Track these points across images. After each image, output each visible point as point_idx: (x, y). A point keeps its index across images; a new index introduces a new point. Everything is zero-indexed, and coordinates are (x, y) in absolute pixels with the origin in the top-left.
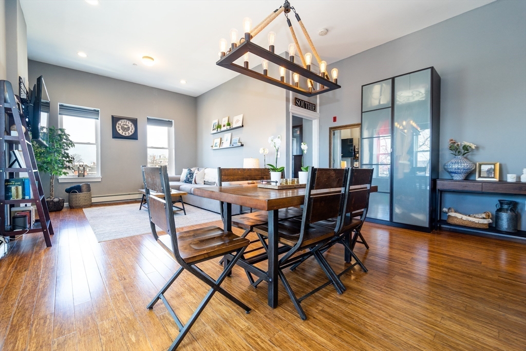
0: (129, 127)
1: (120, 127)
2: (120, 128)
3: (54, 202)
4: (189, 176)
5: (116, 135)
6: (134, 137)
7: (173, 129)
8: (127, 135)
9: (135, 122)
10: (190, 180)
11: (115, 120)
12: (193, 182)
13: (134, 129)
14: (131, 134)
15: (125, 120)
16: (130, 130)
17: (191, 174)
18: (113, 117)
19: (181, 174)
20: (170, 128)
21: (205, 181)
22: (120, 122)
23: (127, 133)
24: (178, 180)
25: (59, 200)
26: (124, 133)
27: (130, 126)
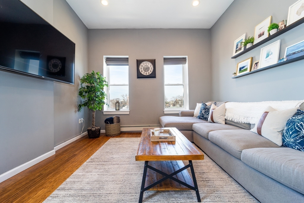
0: (149, 68)
1: (142, 68)
2: (142, 70)
3: (92, 131)
4: (203, 111)
5: (140, 76)
6: (153, 76)
7: (186, 65)
8: (148, 74)
9: (153, 62)
10: (205, 116)
11: (139, 62)
12: (209, 119)
13: (153, 69)
14: (150, 73)
15: (146, 62)
16: (150, 70)
17: (206, 110)
18: (137, 61)
19: (194, 109)
20: (184, 65)
21: (226, 120)
22: (142, 64)
23: (147, 73)
24: (191, 115)
25: (96, 129)
26: (145, 72)
27: (149, 66)
